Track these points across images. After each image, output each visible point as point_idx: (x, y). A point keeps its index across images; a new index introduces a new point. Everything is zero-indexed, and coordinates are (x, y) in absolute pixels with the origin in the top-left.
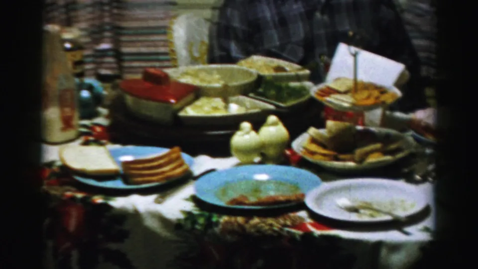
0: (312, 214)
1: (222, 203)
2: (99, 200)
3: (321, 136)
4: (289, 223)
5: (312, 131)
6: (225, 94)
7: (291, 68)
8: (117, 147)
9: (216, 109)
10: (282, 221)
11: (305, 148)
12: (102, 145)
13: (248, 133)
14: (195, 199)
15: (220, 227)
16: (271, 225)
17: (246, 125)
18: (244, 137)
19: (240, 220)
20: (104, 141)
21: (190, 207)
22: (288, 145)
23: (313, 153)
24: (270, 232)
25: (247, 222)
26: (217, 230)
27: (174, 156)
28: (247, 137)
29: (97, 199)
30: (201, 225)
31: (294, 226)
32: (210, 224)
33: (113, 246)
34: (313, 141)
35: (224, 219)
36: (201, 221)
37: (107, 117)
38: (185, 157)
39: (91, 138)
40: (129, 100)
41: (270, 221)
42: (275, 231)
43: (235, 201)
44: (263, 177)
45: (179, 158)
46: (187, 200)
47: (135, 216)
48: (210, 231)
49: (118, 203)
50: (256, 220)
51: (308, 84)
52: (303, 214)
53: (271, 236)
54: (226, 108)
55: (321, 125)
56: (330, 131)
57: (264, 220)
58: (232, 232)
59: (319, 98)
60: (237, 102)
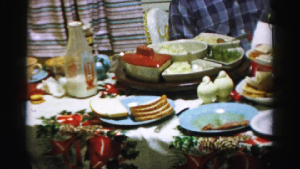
0: (256, 133)
1: (198, 130)
2: (118, 133)
3: (253, 82)
4: (242, 139)
5: (247, 79)
6: (189, 59)
7: (229, 40)
8: (124, 97)
9: (184, 69)
10: (237, 138)
11: (244, 91)
12: (113, 97)
13: (208, 83)
14: (180, 128)
15: (198, 145)
16: (231, 142)
17: (206, 79)
18: (206, 86)
19: (211, 139)
20: (114, 94)
21: (177, 133)
22: (233, 89)
23: (250, 93)
24: (230, 146)
25: (215, 141)
26: (197, 147)
27: (163, 101)
28: (208, 86)
29: (117, 132)
30: (186, 145)
31: (245, 141)
32: (191, 144)
33: (128, 162)
34: (249, 85)
35: (201, 139)
36: (186, 142)
37: (113, 78)
38: (170, 101)
39: (106, 93)
40: (129, 66)
41: (230, 139)
42: (233, 145)
43: (205, 128)
44: (221, 111)
45: (166, 102)
46: (175, 129)
47: (144, 141)
48: (192, 148)
49: (131, 134)
50: (221, 139)
51: (239, 49)
52: (249, 133)
53: (232, 149)
54: (191, 68)
55: (252, 75)
56: (258, 78)
57: (226, 139)
58: (206, 148)
59: (252, 58)
60: (197, 64)
